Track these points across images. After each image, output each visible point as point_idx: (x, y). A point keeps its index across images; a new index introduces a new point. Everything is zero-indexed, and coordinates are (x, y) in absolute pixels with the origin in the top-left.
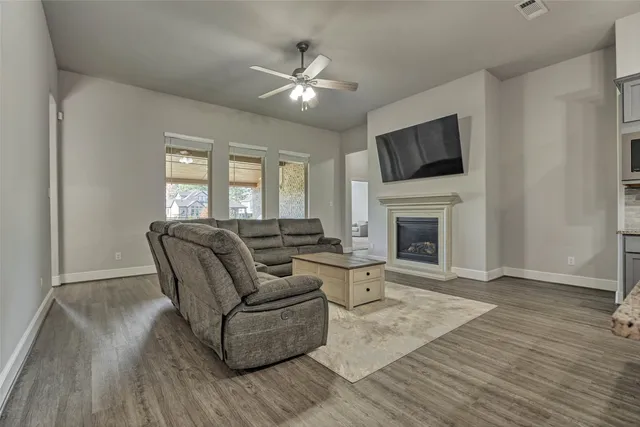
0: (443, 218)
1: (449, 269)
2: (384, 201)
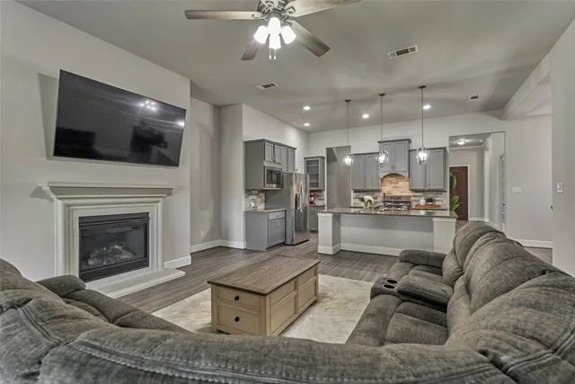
0: (157, 212)
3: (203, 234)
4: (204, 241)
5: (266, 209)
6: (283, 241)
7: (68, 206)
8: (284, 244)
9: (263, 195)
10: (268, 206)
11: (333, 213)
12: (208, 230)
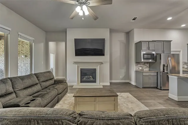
0: (98, 69)
1: (100, 84)
2: (75, 63)
3: (121, 77)
4: (122, 79)
5: (149, 70)
6: (156, 86)
7: (78, 66)
8: (157, 88)
9: (148, 65)
10: (151, 70)
11: (178, 76)
12: (123, 76)
